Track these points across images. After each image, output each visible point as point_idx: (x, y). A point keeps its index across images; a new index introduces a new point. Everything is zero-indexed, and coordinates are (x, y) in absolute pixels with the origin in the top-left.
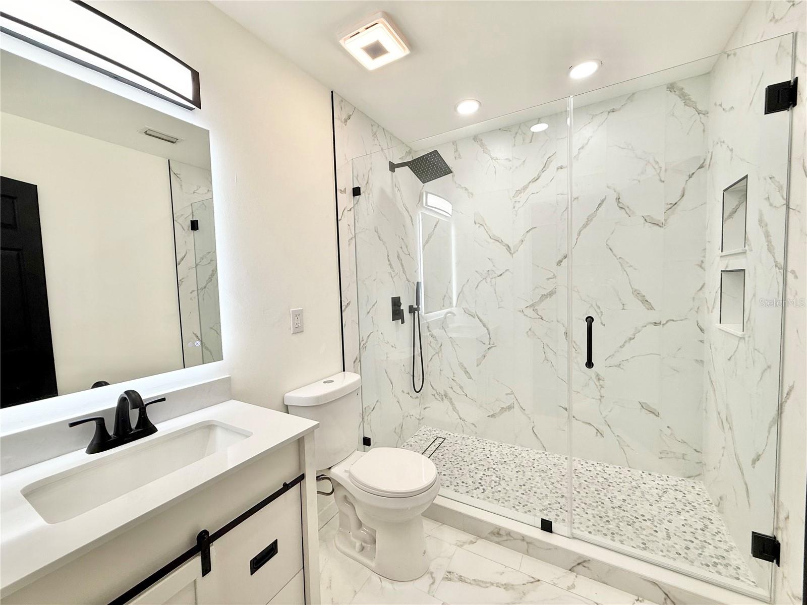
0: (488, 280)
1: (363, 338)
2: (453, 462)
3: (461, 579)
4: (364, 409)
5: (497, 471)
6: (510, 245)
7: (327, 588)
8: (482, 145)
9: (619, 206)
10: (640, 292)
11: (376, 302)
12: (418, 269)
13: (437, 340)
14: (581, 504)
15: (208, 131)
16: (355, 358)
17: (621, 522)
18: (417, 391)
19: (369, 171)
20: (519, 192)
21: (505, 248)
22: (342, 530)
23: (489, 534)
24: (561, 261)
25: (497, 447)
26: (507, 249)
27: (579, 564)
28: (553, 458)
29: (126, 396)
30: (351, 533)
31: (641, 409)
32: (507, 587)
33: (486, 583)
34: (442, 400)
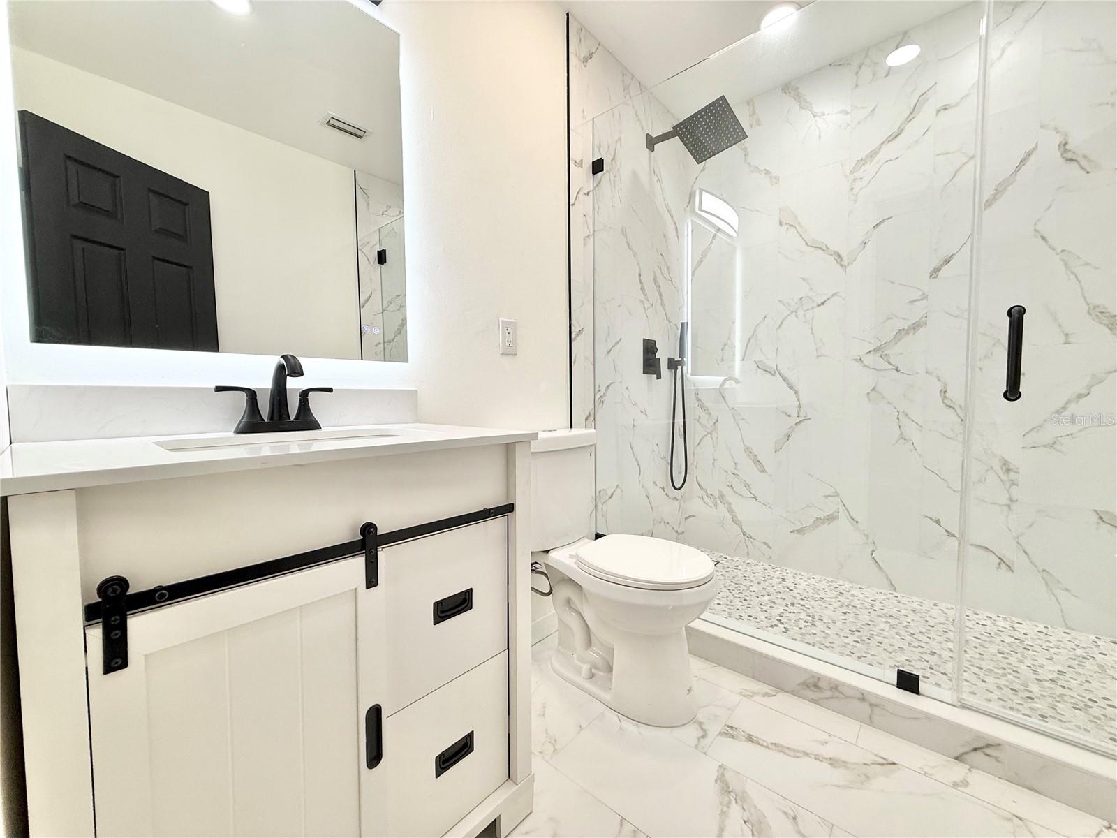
0: (801, 313)
1: (599, 387)
2: (733, 590)
3: (750, 738)
4: (597, 492)
5: (808, 608)
6: (841, 253)
7: (540, 715)
8: (798, 97)
9: (1063, 158)
10: (1104, 307)
11: (621, 339)
12: (682, 306)
13: (710, 414)
14: (971, 667)
15: (399, 35)
16: (587, 414)
17: (1059, 702)
18: (678, 487)
19: (617, 142)
20: (861, 162)
21: (832, 258)
22: (562, 650)
23: (799, 685)
24: (937, 270)
25: (806, 579)
26: (836, 260)
27: (975, 749)
28: (909, 601)
29: (283, 361)
30: (575, 655)
31: (1098, 523)
32: (833, 762)
33: (794, 751)
34: (716, 504)
